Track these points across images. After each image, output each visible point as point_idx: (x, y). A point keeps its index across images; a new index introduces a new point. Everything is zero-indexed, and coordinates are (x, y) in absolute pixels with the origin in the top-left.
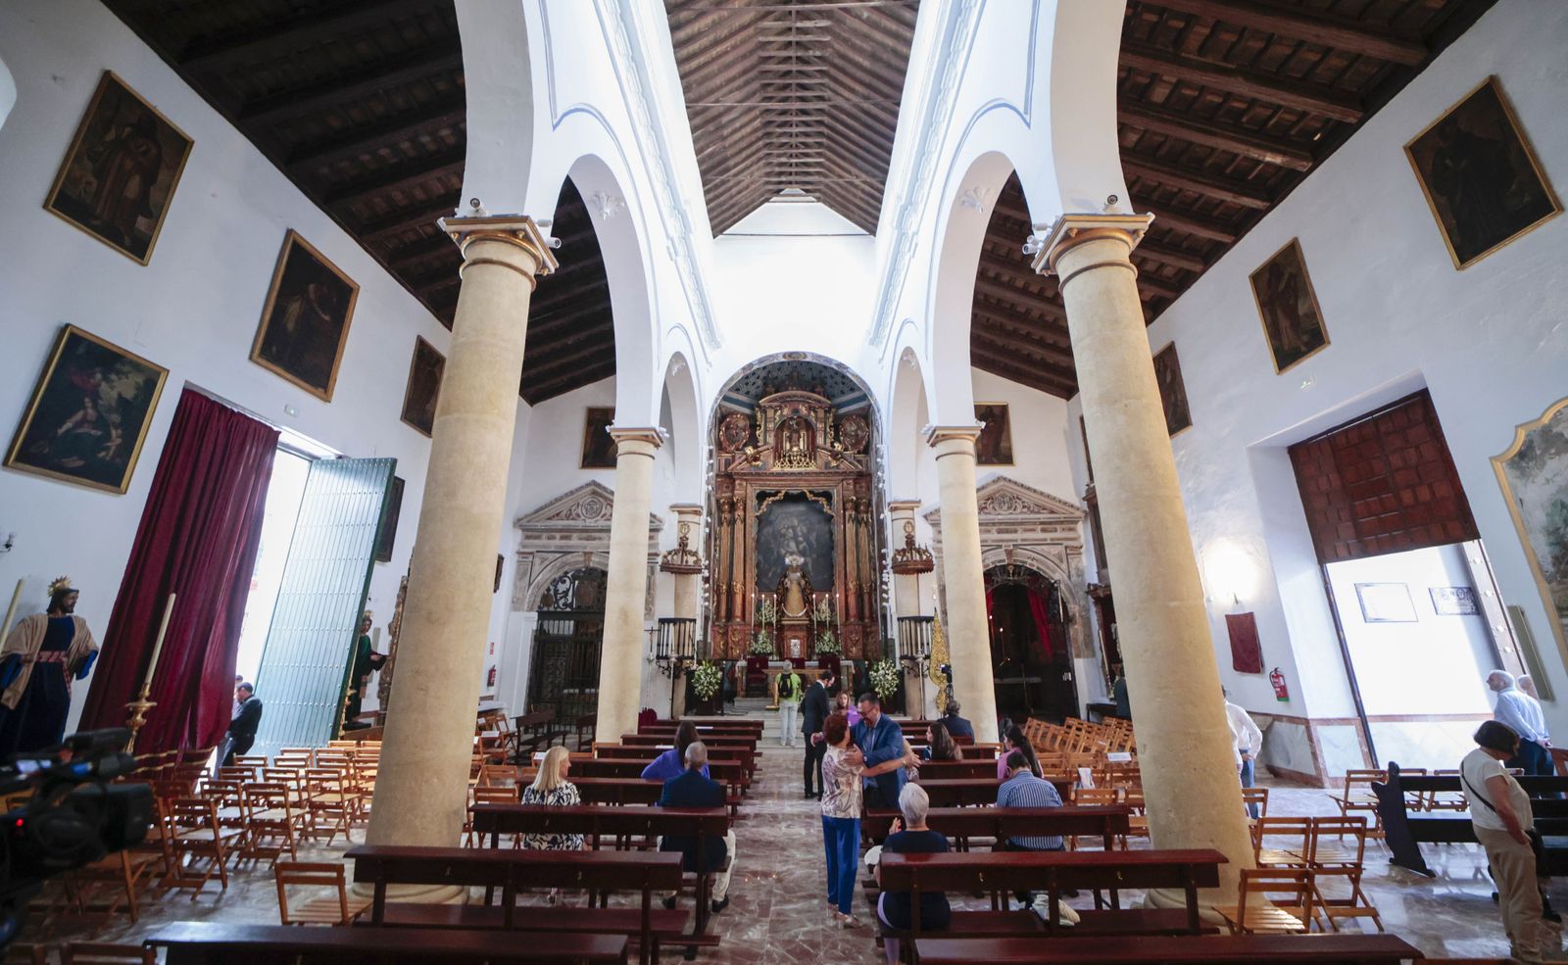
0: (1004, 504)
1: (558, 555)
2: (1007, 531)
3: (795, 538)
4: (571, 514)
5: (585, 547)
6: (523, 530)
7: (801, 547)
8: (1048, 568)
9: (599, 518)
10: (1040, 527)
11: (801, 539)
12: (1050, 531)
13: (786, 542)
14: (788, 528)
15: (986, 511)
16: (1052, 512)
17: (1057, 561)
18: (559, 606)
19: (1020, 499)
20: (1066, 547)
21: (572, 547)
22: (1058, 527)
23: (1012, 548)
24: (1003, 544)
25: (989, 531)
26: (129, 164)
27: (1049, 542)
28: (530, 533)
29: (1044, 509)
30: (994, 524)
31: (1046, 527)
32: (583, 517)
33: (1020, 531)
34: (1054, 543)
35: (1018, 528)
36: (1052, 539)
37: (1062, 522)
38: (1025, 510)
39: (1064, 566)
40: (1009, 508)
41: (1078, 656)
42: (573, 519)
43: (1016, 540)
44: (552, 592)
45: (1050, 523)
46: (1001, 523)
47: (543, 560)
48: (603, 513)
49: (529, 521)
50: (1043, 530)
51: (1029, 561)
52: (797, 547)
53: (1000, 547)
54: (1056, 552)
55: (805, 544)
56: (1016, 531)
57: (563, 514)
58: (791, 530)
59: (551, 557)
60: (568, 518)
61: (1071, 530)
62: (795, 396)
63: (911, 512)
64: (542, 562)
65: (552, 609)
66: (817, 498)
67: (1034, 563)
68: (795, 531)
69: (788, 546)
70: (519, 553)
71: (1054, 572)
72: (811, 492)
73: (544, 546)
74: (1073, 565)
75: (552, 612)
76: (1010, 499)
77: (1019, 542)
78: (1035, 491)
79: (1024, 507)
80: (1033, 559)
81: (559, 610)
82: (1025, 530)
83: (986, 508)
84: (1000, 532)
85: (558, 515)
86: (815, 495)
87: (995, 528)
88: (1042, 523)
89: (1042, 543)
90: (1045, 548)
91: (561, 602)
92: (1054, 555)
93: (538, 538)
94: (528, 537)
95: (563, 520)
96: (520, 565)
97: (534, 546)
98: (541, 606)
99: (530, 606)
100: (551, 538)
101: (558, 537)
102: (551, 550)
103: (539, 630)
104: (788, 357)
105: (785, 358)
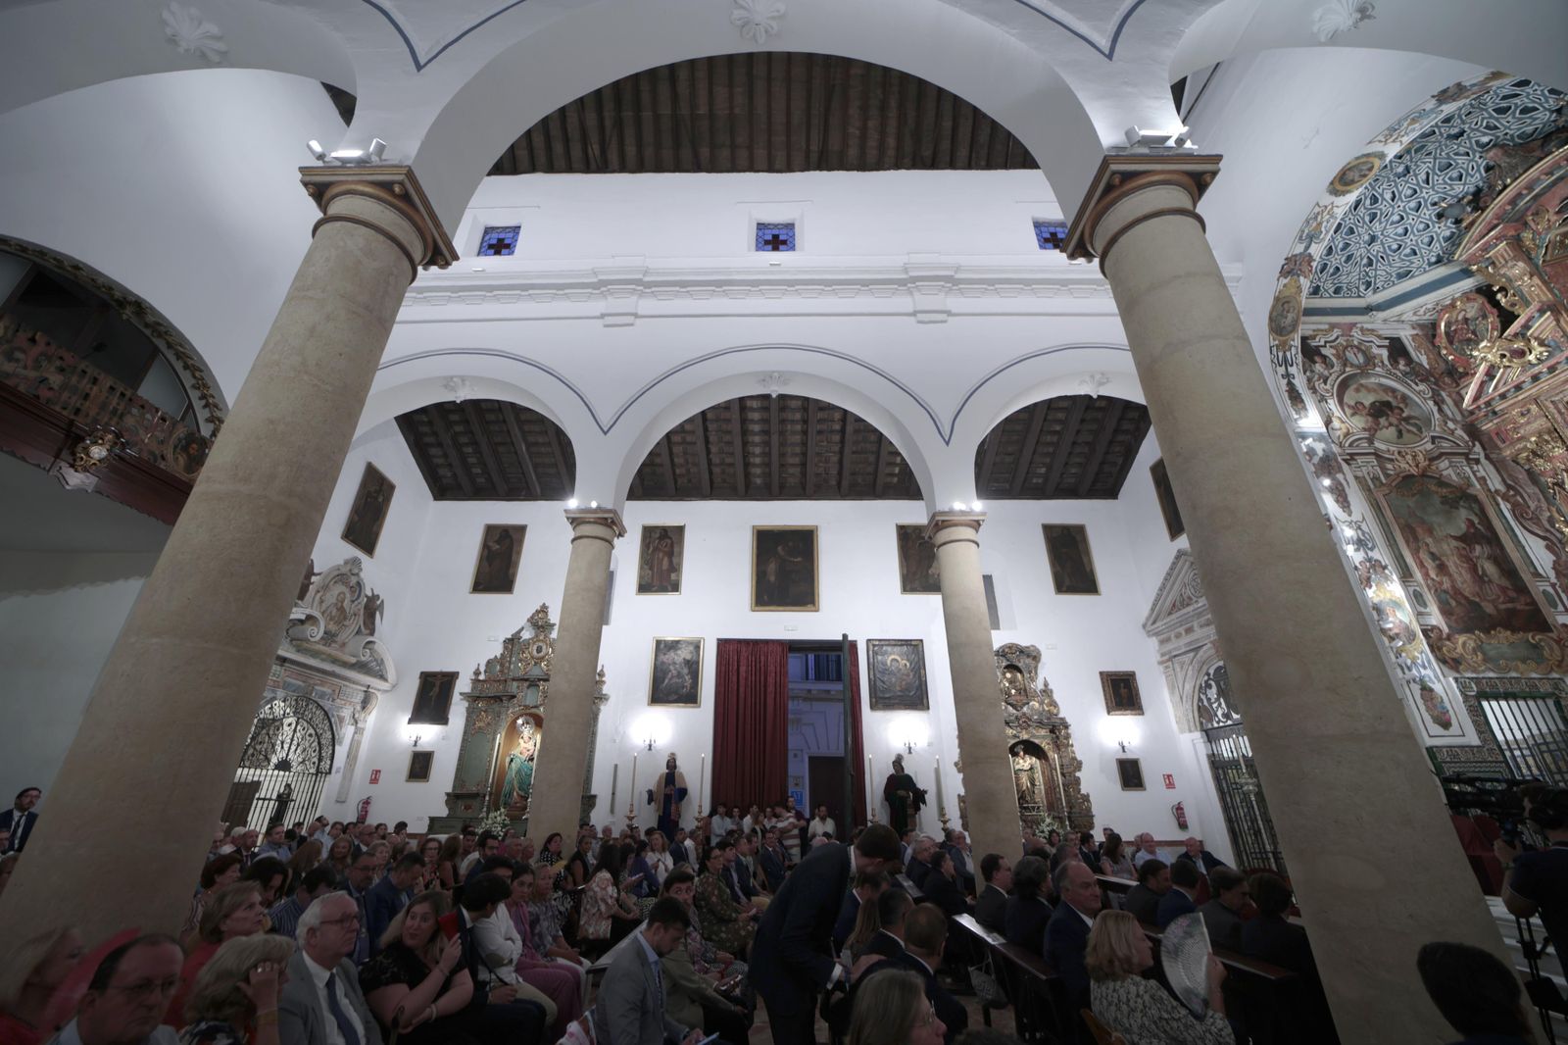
1: (1192, 654)
4: (1184, 600)
5: (1209, 636)
6: (1156, 634)
18: (1220, 720)
21: (1197, 640)
26: (661, 555)
28: (1161, 637)
32: (1194, 599)
42: (1188, 605)
44: (1205, 703)
47: (1182, 665)
49: (1154, 622)
57: (1178, 603)
59: (1187, 658)
60: (1183, 606)
64: (1182, 668)
65: (1216, 725)
70: (1161, 663)
73: (1175, 649)
75: (1218, 728)
81: (1221, 724)
85: (1174, 605)
91: (1220, 714)
93: (1168, 640)
94: (1162, 642)
95: (1180, 609)
96: (1167, 677)
97: (1170, 652)
98: (1201, 723)
99: (1192, 724)
100: (1178, 636)
101: (1183, 633)
102: (1183, 650)
103: (1213, 754)
104: (1349, 188)
105: (1343, 193)
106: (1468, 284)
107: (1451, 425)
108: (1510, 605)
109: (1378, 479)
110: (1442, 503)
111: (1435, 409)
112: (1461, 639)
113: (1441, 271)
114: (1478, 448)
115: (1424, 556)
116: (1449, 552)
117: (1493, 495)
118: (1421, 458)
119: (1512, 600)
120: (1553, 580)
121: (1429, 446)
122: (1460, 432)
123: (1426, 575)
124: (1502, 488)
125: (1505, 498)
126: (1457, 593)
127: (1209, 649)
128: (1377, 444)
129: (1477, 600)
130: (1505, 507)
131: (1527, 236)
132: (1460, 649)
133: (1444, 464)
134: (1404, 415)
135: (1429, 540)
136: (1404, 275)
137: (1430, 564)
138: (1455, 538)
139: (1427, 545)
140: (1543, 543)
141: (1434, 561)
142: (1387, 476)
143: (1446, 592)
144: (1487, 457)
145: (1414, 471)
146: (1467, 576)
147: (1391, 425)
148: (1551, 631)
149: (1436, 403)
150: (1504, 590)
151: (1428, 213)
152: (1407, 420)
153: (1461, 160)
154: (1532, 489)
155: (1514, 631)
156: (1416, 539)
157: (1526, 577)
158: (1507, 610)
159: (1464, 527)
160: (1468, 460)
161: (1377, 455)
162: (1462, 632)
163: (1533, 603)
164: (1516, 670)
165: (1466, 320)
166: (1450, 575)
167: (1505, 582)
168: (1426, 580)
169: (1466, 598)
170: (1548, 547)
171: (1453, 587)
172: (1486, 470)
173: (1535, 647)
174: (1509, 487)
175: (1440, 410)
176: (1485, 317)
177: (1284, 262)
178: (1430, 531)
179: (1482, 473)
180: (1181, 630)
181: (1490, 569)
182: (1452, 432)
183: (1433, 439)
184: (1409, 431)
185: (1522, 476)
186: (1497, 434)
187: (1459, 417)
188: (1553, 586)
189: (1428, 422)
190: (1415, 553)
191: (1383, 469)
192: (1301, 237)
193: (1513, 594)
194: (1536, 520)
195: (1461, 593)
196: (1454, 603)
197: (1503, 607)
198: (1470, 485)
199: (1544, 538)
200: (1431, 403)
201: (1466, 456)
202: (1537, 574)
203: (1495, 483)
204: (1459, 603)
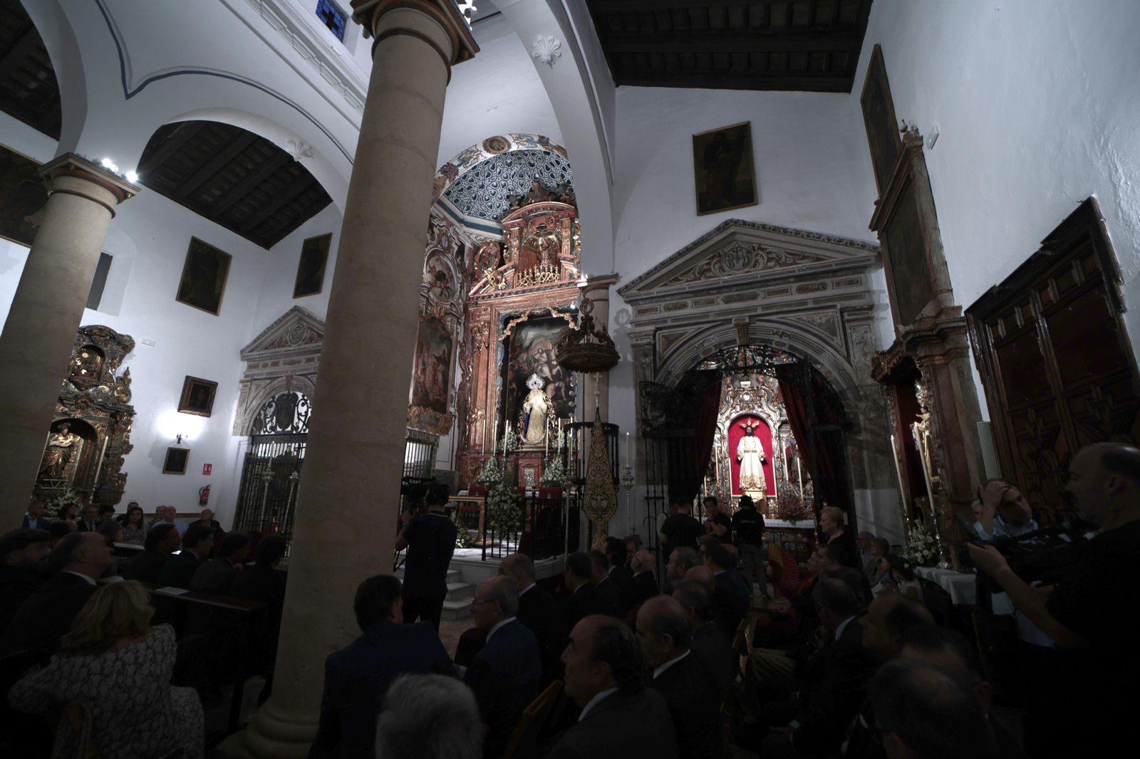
0: (738, 259)
1: (268, 381)
2: (741, 299)
3: (549, 363)
4: (282, 342)
5: (287, 372)
6: (248, 360)
7: (555, 371)
8: (810, 346)
9: (300, 342)
10: (795, 286)
11: (555, 363)
12: (813, 290)
13: (540, 367)
14: (542, 353)
15: (708, 274)
16: (818, 259)
17: (824, 334)
18: (267, 431)
19: (762, 250)
20: (842, 311)
21: (278, 372)
22: (828, 281)
23: (747, 320)
24: (734, 317)
25: (711, 302)
27: (811, 305)
28: (252, 363)
29: (804, 258)
30: (719, 289)
31: (807, 280)
32: (289, 344)
33: (762, 295)
34: (820, 306)
35: (758, 291)
36: (816, 301)
37: (834, 273)
38: (770, 264)
39: (838, 341)
40: (745, 265)
41: (863, 486)
42: (283, 346)
43: (755, 309)
44: (262, 417)
45: (815, 276)
46: (729, 287)
47: (258, 386)
48: (304, 337)
50: (801, 290)
51: (776, 338)
52: (551, 371)
53: (729, 321)
54: (824, 320)
55: (558, 367)
56: (754, 297)
57: (276, 343)
58: (544, 355)
59: (263, 383)
60: (279, 346)
61: (851, 283)
62: (537, 209)
63: (602, 292)
64: (256, 389)
65: (262, 433)
66: (562, 315)
67: (785, 340)
68: (548, 355)
69: (541, 370)
70: (242, 382)
71: (819, 351)
72: (555, 309)
73: (259, 374)
74: (854, 337)
75: (262, 435)
76: (749, 252)
77: (760, 311)
78: (785, 231)
79: (770, 260)
80: (783, 334)
81: (267, 433)
82: (770, 294)
83: (709, 270)
84: (727, 301)
85: (272, 344)
86: (560, 311)
87: (722, 296)
88: (799, 278)
89: (799, 307)
90: (803, 315)
91: (268, 426)
92: (820, 325)
93: (256, 366)
94: (250, 367)
95: (275, 347)
96: (242, 393)
97: (253, 375)
98: (252, 430)
99: (245, 430)
100: (265, 366)
101: (270, 365)
102: (264, 377)
103: (251, 453)
104: (491, 150)
105: (488, 151)
106: (498, 237)
107: (460, 301)
108: (438, 397)
109: (422, 312)
110: (440, 338)
111: (459, 289)
112: (414, 409)
113: (493, 224)
114: (463, 318)
115: (420, 361)
116: (430, 363)
117: (458, 342)
118: (443, 311)
119: (440, 395)
120: (457, 391)
121: (448, 307)
122: (461, 306)
123: (416, 372)
124: (462, 341)
125: (460, 347)
126: (423, 385)
127: (283, 380)
128: (431, 294)
129: (429, 391)
130: (458, 350)
131: (525, 230)
132: (411, 414)
133: (449, 319)
134: (448, 285)
135: (426, 354)
136: (482, 215)
137: (421, 367)
138: (436, 357)
139: (424, 356)
140: (461, 372)
141: (423, 365)
142: (426, 312)
143: (420, 383)
144: (464, 324)
145: (437, 316)
146: (431, 378)
147: (440, 287)
148: (445, 413)
149: (461, 287)
150: (440, 389)
151: (505, 192)
152: (447, 288)
153: (527, 178)
154: (470, 346)
155: (434, 410)
156: (421, 352)
157: (450, 385)
158: (437, 399)
159: (441, 352)
160: (458, 321)
161: (428, 299)
162: (415, 406)
163: (446, 399)
164: (426, 429)
165: (490, 254)
166: (425, 375)
167: (442, 386)
168: (415, 374)
169: (425, 389)
170: (462, 375)
171: (424, 381)
172: (461, 329)
173: (437, 420)
174: (464, 341)
175: (460, 292)
176: (496, 257)
177: (446, 164)
178: (428, 350)
179: (459, 330)
180: (269, 362)
181: (440, 377)
182: (460, 304)
183: (452, 303)
184: (445, 295)
185: (470, 338)
186: (472, 315)
187: (464, 299)
188: (456, 393)
189: (454, 294)
190: (418, 358)
191: (427, 309)
192: (460, 157)
193: (442, 392)
194: (464, 361)
195: (425, 386)
196: (420, 390)
197: (436, 397)
198: (453, 334)
199: (463, 370)
200: (459, 285)
201: (458, 318)
202: (453, 386)
203: (460, 338)
204: (422, 391)
